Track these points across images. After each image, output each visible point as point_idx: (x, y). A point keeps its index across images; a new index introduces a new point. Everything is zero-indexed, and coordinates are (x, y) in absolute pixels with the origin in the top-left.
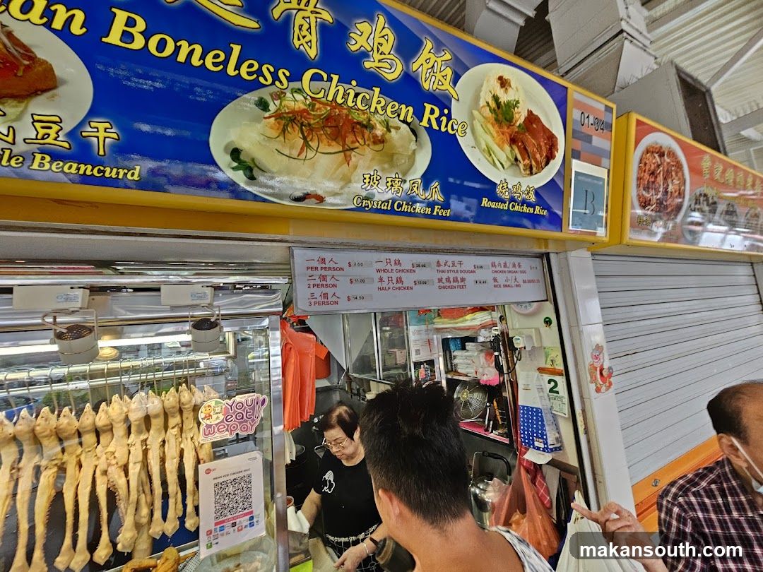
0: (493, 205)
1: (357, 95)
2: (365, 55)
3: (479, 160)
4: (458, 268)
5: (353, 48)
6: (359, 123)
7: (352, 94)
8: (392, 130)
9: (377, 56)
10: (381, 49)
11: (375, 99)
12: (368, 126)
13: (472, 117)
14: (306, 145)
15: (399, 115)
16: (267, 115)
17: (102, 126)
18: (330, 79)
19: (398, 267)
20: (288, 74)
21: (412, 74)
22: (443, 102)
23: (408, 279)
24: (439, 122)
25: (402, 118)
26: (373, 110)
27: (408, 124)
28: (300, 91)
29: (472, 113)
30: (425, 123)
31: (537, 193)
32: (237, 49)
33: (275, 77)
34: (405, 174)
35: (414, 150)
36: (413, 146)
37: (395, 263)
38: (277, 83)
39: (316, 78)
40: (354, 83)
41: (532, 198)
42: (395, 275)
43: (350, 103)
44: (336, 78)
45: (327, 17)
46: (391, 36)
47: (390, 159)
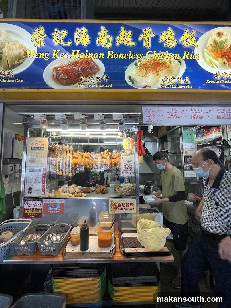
0: (212, 82)
1: (161, 56)
2: (164, 42)
3: (206, 66)
4: (200, 111)
5: (160, 41)
6: (161, 63)
7: (160, 55)
8: (172, 63)
9: (168, 41)
10: (169, 39)
11: (167, 55)
12: (164, 64)
13: (203, 51)
14: (146, 73)
15: (174, 58)
16: (137, 67)
17: (106, 76)
18: (153, 53)
19: (175, 111)
20: (142, 54)
21: (180, 43)
22: (191, 50)
23: (179, 115)
24: (189, 56)
25: (175, 58)
26: (166, 58)
27: (178, 60)
28: (145, 58)
29: (203, 50)
30: (184, 58)
32: (131, 52)
33: (139, 56)
34: (176, 76)
35: (179, 68)
36: (179, 67)
37: (174, 110)
38: (140, 58)
39: (150, 53)
40: (160, 52)
42: (174, 114)
43: (159, 58)
44: (155, 52)
45: (153, 35)
46: (173, 33)
47: (171, 72)
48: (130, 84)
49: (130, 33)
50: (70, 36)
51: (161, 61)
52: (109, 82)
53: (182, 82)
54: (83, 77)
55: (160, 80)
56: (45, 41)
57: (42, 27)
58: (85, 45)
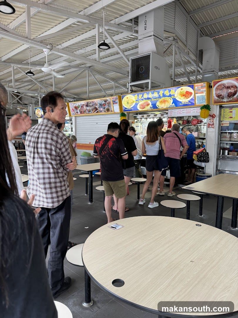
0: (181, 104)
2: (166, 94)
8: (169, 100)
11: (167, 98)
12: (167, 100)
13: (177, 95)
14: (162, 103)
16: (159, 102)
21: (170, 94)
22: (174, 95)
23: (181, 112)
31: (189, 101)
32: (157, 98)
33: (160, 99)
35: (171, 101)
40: (165, 97)
41: (188, 102)
42: (179, 112)
44: (163, 97)
45: (163, 93)
46: (168, 91)
47: (169, 102)
48: (158, 107)
49: (157, 93)
50: (143, 96)
51: (165, 100)
52: (152, 107)
53: (172, 105)
54: (146, 106)
55: (166, 105)
56: (138, 98)
57: (136, 94)
58: (146, 98)
